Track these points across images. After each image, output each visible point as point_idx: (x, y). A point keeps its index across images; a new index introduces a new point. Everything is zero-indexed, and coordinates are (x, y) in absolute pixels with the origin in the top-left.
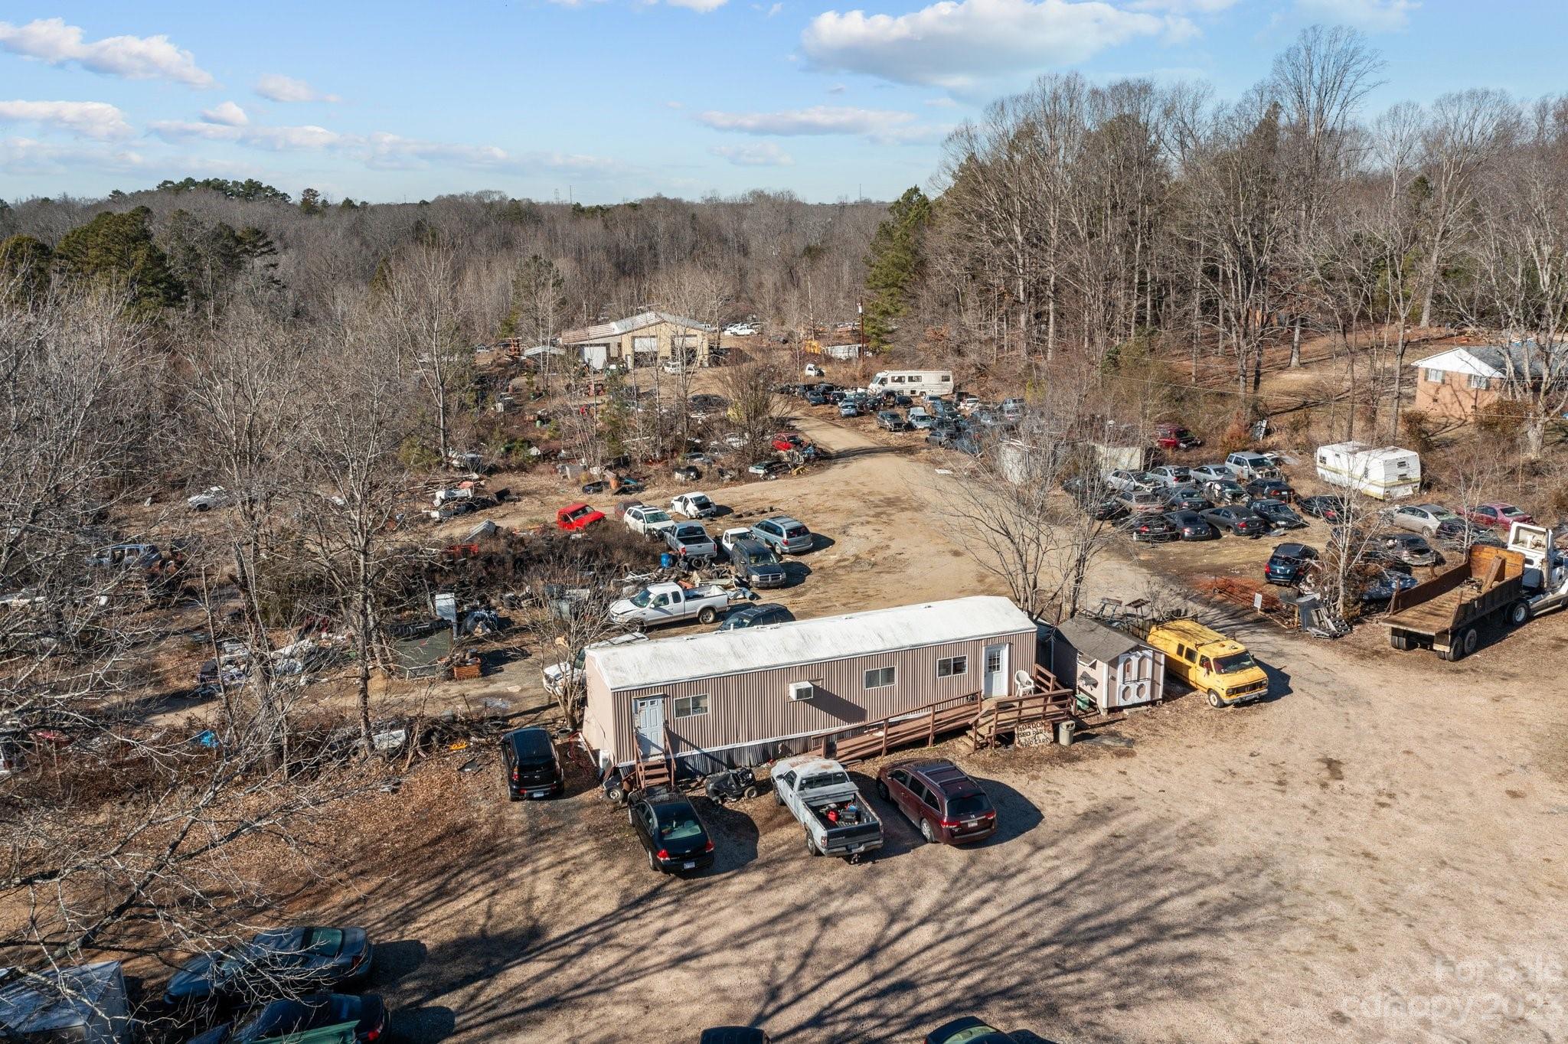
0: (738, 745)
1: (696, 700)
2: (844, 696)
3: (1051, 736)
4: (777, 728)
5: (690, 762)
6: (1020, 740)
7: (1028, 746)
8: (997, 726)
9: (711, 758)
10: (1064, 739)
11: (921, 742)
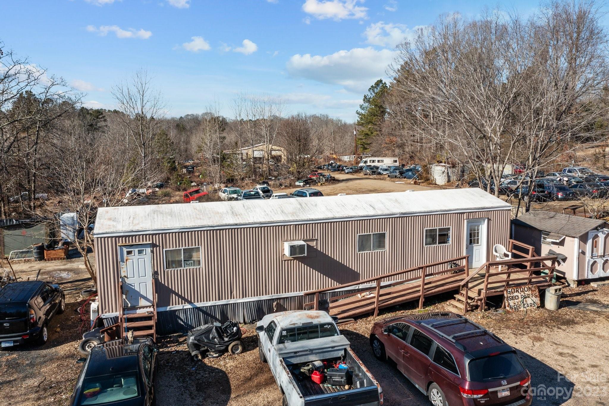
0: (232, 301)
1: (189, 253)
2: (337, 258)
3: (537, 300)
4: (271, 286)
5: (182, 316)
6: (509, 303)
7: (516, 309)
8: (487, 289)
9: (205, 313)
10: (551, 302)
11: (412, 304)
